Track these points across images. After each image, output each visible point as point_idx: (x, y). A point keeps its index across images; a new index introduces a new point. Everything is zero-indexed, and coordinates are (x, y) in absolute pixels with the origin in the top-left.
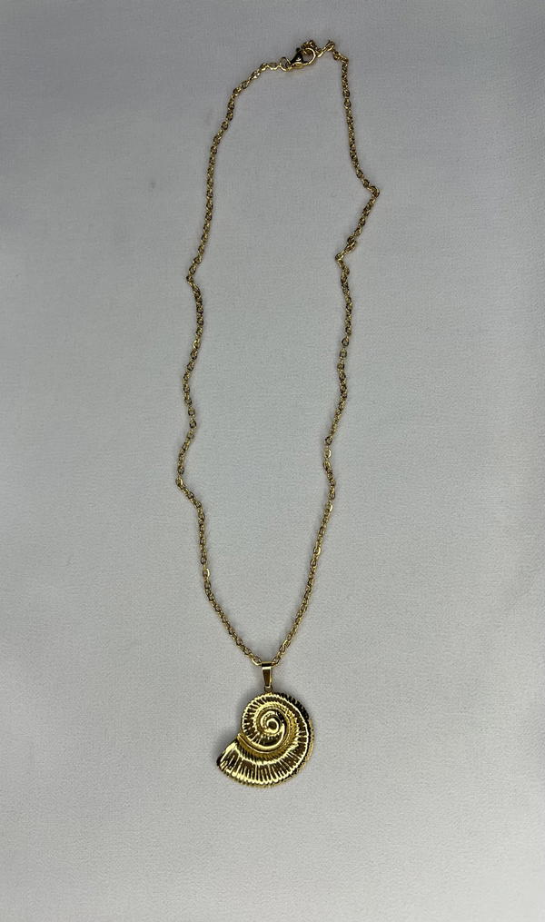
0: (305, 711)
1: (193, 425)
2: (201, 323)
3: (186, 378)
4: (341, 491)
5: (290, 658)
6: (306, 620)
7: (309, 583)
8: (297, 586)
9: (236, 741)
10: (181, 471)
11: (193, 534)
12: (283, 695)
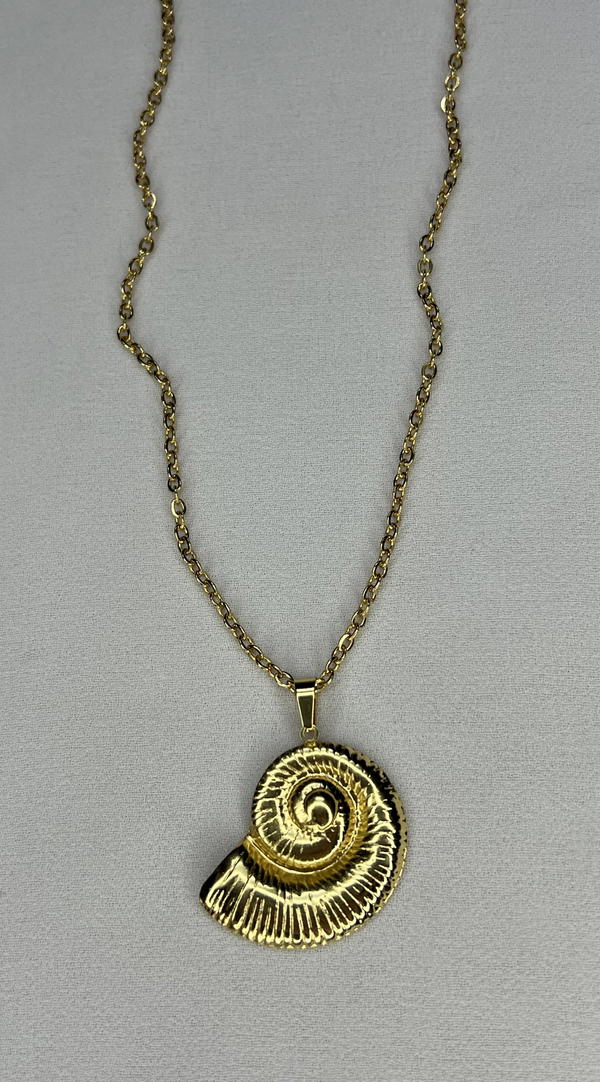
0: (388, 783)
1: (152, 223)
2: (169, 39)
3: (139, 139)
4: (455, 342)
5: (354, 671)
6: (388, 594)
7: (393, 518)
8: (366, 526)
9: (241, 851)
10: (126, 313)
11: (152, 434)
12: (340, 750)
